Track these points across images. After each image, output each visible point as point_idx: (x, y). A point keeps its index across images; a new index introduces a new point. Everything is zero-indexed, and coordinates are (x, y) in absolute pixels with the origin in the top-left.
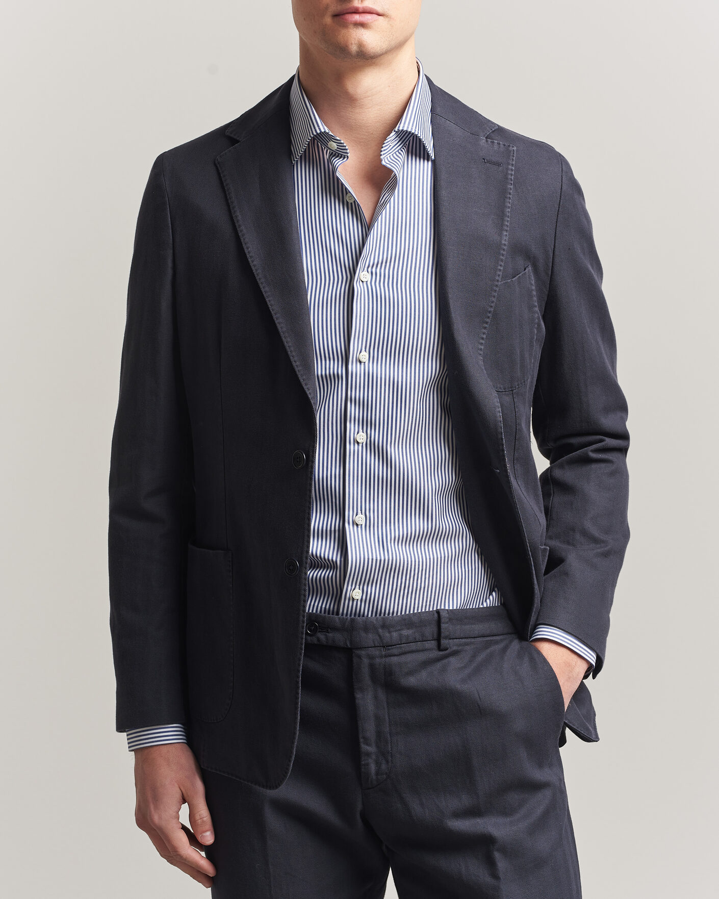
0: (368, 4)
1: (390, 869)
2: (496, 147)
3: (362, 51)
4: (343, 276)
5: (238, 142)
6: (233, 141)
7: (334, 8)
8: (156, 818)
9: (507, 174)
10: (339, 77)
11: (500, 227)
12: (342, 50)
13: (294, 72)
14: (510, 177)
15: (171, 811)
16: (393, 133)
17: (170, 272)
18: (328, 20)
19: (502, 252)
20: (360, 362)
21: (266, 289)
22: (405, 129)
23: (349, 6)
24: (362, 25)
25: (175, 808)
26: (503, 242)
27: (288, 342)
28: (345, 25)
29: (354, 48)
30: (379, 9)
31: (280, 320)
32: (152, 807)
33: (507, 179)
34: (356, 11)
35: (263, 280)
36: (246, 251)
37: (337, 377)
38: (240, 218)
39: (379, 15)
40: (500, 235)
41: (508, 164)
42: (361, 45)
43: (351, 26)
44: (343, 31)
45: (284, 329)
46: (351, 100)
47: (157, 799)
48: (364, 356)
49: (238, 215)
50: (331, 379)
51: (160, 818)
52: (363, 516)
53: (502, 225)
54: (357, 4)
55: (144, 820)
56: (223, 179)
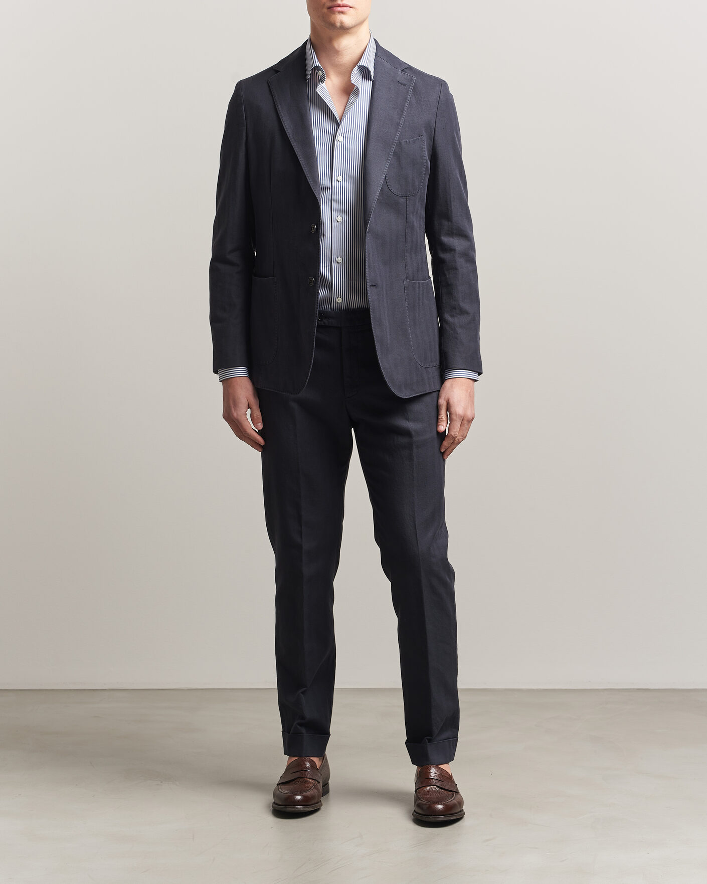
0: (345, 2)
1: (353, 429)
2: (406, 76)
3: (342, 26)
4: (330, 138)
5: (279, 71)
6: (277, 71)
7: (329, 4)
8: (235, 414)
9: (409, 90)
10: (331, 40)
11: (401, 115)
12: (332, 25)
13: (308, 38)
14: (410, 92)
15: (243, 411)
16: (357, 67)
17: (244, 138)
18: (325, 10)
19: (399, 127)
20: (338, 181)
21: (294, 144)
22: (362, 65)
23: (336, 3)
24: (342, 12)
25: (245, 410)
26: (401, 123)
27: (306, 169)
28: (334, 13)
29: (338, 24)
30: (351, 5)
31: (302, 159)
32: (233, 409)
33: (408, 93)
34: (339, 6)
35: (292, 140)
36: (284, 125)
37: (328, 188)
38: (280, 109)
39: (351, 7)
40: (400, 119)
41: (410, 86)
42: (342, 23)
43: (337, 13)
44: (333, 16)
45: (304, 164)
46: (337, 52)
47: (236, 405)
48: (340, 178)
49: (279, 108)
50: (325, 188)
51: (237, 415)
52: (341, 259)
53: (402, 115)
54: (339, 2)
55: (229, 416)
56: (272, 90)
